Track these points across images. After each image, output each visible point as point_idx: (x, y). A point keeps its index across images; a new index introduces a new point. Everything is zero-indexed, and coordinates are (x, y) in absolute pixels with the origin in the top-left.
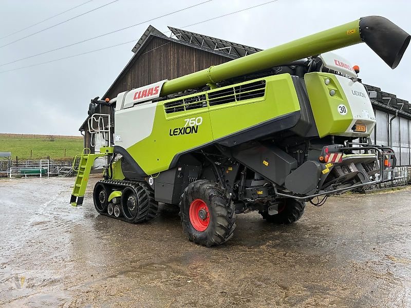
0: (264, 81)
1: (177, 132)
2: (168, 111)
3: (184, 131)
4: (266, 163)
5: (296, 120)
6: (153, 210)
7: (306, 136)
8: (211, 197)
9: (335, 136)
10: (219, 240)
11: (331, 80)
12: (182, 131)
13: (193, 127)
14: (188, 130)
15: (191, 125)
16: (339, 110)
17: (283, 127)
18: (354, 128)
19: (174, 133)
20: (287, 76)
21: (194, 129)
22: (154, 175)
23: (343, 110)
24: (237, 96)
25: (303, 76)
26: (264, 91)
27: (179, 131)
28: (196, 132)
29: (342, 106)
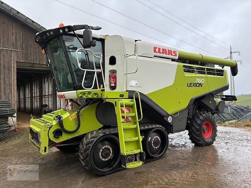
1: (192, 85)
2: (186, 71)
3: (196, 85)
4: (210, 102)
12: (195, 85)
13: (200, 83)
14: (198, 85)
15: (199, 82)
19: (190, 85)
21: (200, 85)
28: (201, 86)
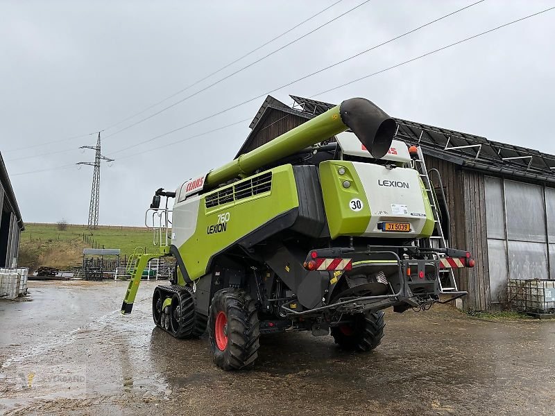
0: (271, 172)
1: (212, 230)
2: (209, 205)
3: (217, 229)
4: (288, 269)
5: (294, 219)
6: (201, 323)
7: (321, 237)
8: (229, 308)
9: (354, 237)
10: (236, 363)
11: (346, 170)
13: (223, 224)
14: (220, 228)
15: (222, 222)
16: (352, 205)
17: (283, 227)
18: (380, 226)
19: (210, 231)
20: (287, 167)
21: (224, 227)
22: (196, 280)
23: (357, 205)
24: (254, 189)
25: (317, 165)
26: (270, 184)
27: (213, 228)
28: (225, 230)
29: (356, 200)
